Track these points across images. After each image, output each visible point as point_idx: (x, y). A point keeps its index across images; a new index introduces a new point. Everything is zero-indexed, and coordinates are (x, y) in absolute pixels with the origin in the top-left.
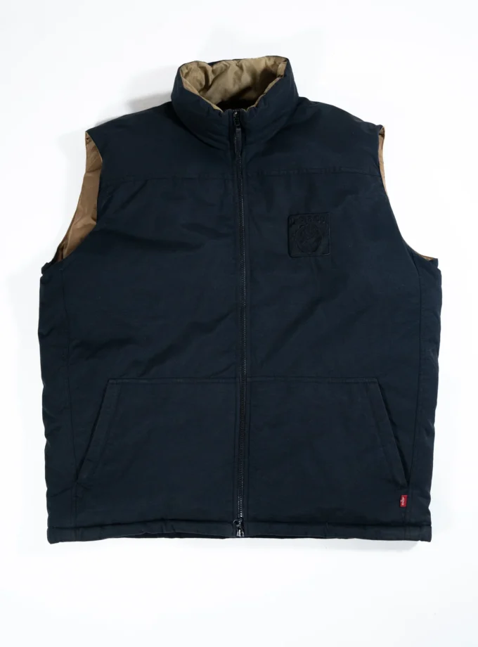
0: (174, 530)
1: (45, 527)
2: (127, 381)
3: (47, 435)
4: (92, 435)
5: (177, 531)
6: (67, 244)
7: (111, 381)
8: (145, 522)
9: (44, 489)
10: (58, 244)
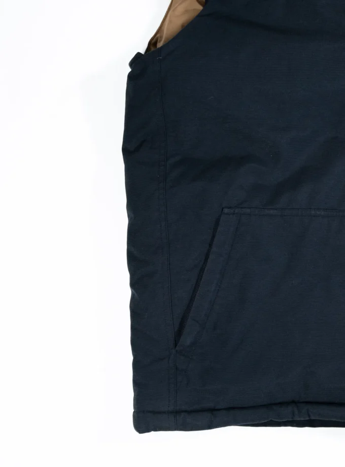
0: (309, 416)
1: (130, 409)
2: (248, 211)
3: (133, 285)
4: (197, 285)
5: (313, 418)
6: (161, 37)
7: (226, 211)
8: (268, 406)
9: (130, 358)
10: (150, 38)
